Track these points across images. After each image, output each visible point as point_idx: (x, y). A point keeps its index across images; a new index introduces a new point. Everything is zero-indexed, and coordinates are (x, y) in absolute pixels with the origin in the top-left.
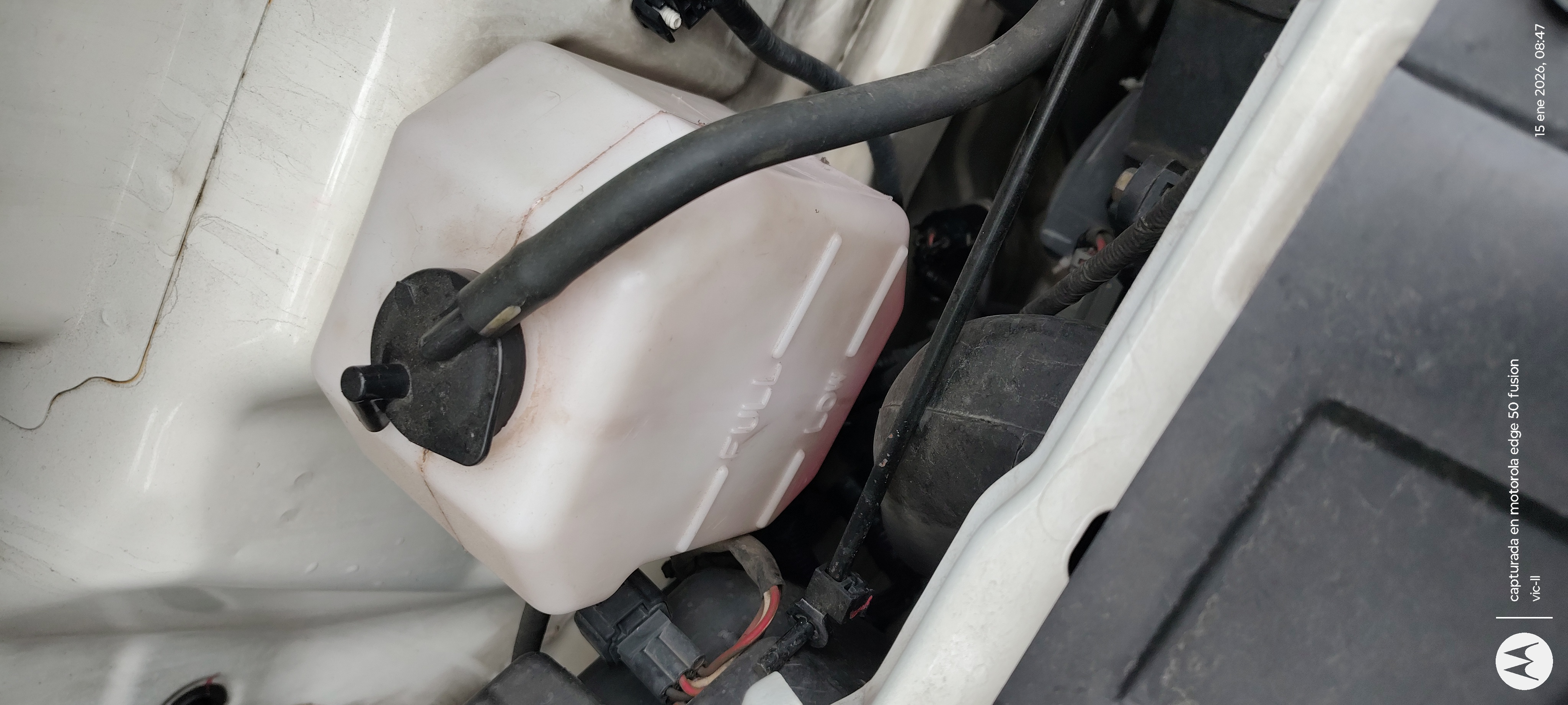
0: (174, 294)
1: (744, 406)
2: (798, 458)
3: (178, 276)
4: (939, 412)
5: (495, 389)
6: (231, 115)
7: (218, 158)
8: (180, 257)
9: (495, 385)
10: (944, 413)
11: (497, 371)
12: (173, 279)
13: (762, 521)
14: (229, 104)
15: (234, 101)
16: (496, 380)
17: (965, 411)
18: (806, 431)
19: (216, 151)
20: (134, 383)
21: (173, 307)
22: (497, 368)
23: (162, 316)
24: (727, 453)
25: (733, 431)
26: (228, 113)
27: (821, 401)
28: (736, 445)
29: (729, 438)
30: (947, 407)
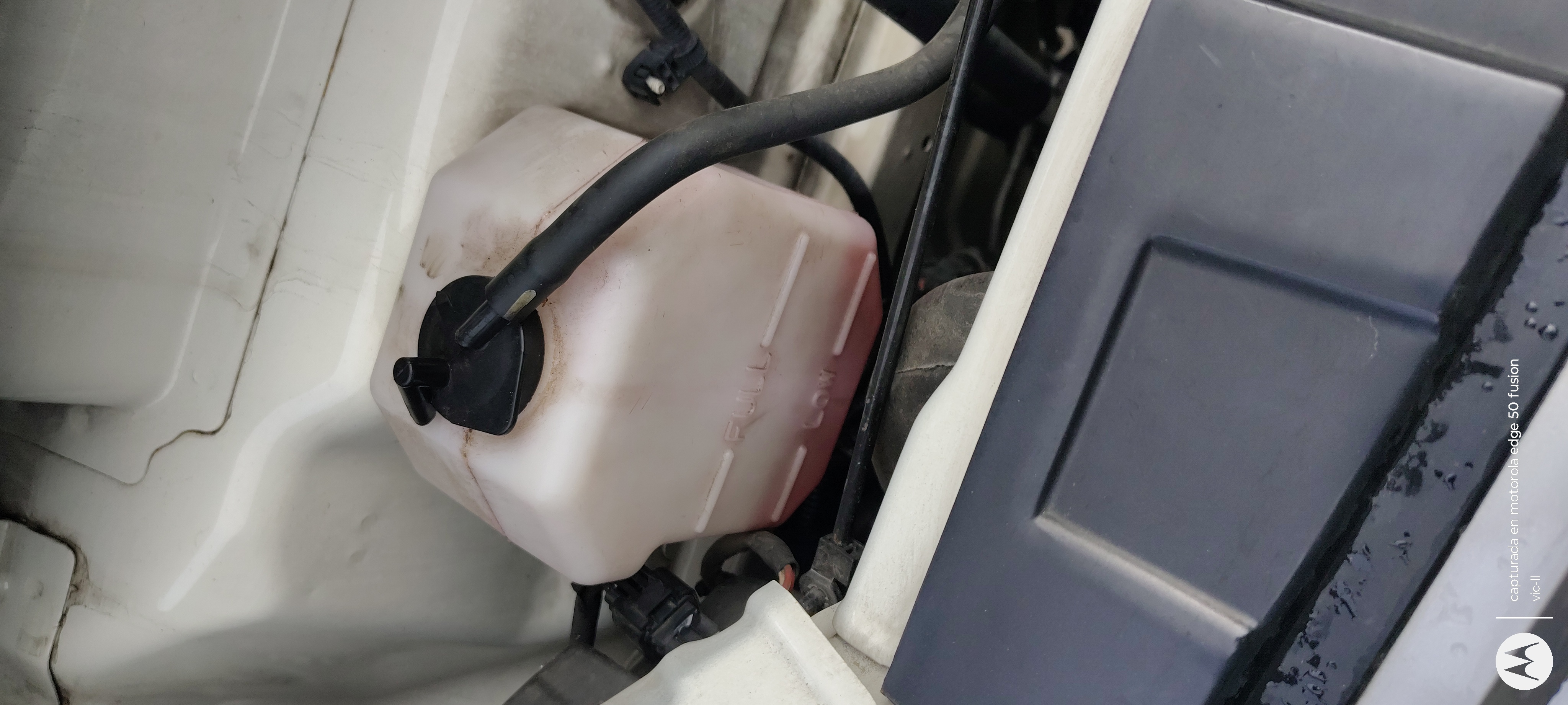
1: (740, 392)
4: (905, 372)
6: (296, 192)
8: (257, 318)
11: (521, 351)
13: (776, 516)
14: (293, 183)
15: (297, 181)
16: (520, 356)
18: (805, 426)
20: (220, 432)
22: (520, 348)
23: (243, 369)
24: (731, 436)
25: (733, 414)
26: (293, 193)
27: (815, 397)
28: (737, 430)
29: (730, 421)
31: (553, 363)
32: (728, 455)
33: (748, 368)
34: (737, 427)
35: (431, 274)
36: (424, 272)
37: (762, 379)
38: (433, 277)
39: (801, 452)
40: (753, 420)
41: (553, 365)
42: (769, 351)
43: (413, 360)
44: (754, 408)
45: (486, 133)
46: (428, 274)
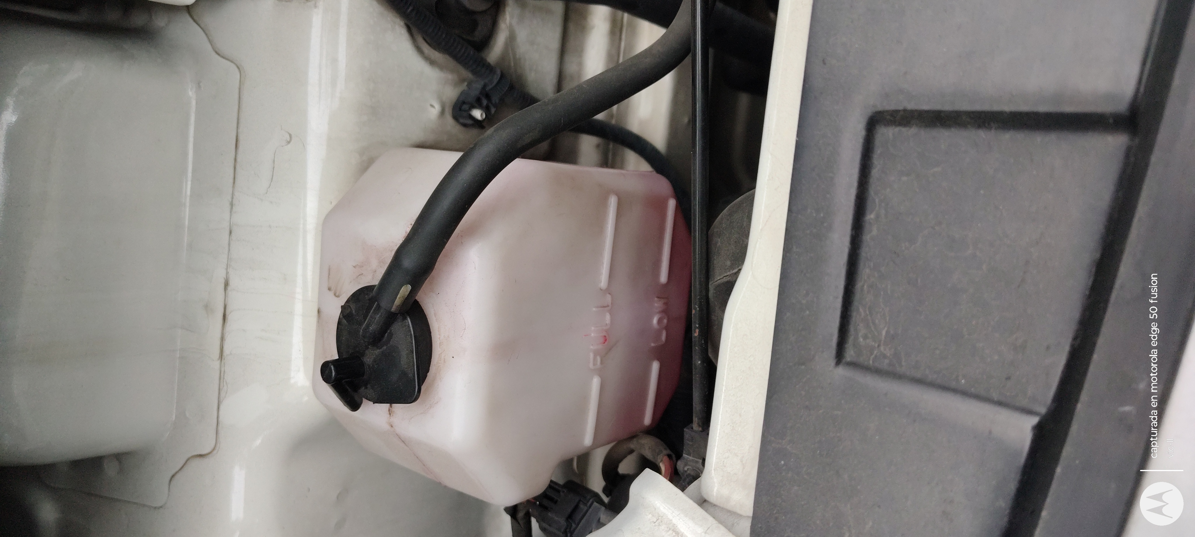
0: (225, 383)
1: (593, 328)
2: (655, 366)
3: (224, 372)
4: (716, 281)
5: (413, 346)
6: (230, 258)
7: (229, 288)
8: (223, 358)
9: (412, 343)
10: (719, 280)
11: (411, 334)
12: (222, 374)
13: (647, 420)
14: (226, 252)
15: (229, 250)
16: (412, 340)
17: (729, 271)
18: (653, 345)
19: (226, 284)
20: (215, 452)
21: (226, 393)
22: (411, 332)
23: (221, 401)
24: (594, 364)
25: (592, 347)
26: (228, 258)
27: (655, 321)
28: (599, 359)
29: (591, 353)
30: (720, 275)
32: (596, 381)
33: (594, 309)
34: (598, 357)
36: (331, 294)
37: (609, 315)
38: (337, 296)
40: (608, 349)
42: (608, 291)
43: (334, 360)
44: (607, 339)
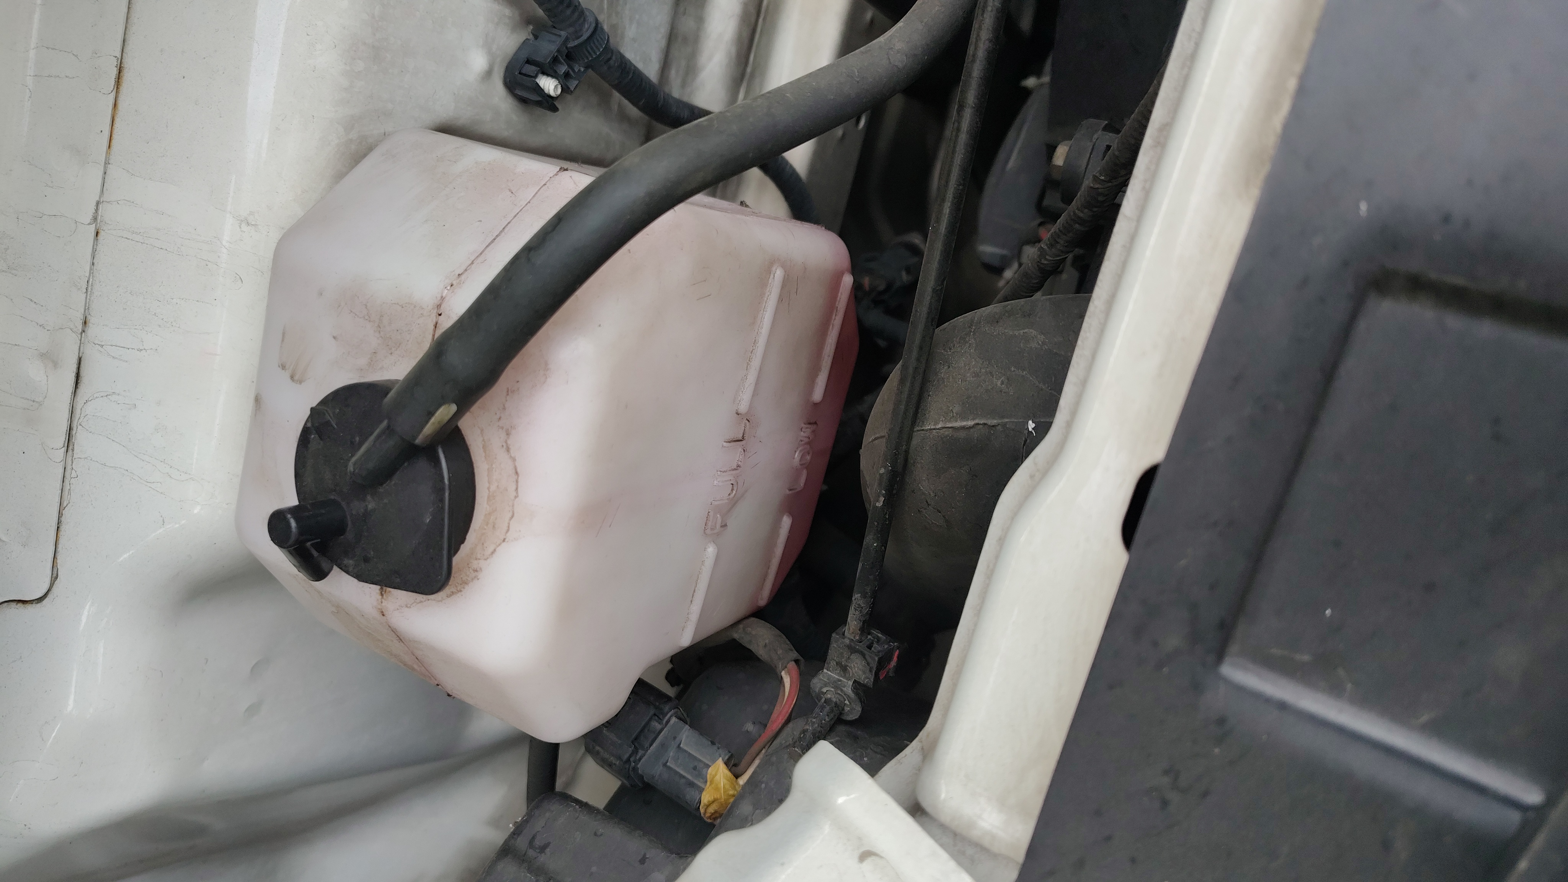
31: (489, 488)
32: (711, 550)
33: (725, 444)
34: (718, 516)
35: (296, 378)
36: (286, 375)
37: (741, 450)
38: (300, 382)
39: (786, 522)
40: (733, 503)
41: (489, 491)
42: (747, 418)
43: (293, 510)
44: (735, 488)
45: (340, 176)
46: (292, 378)
